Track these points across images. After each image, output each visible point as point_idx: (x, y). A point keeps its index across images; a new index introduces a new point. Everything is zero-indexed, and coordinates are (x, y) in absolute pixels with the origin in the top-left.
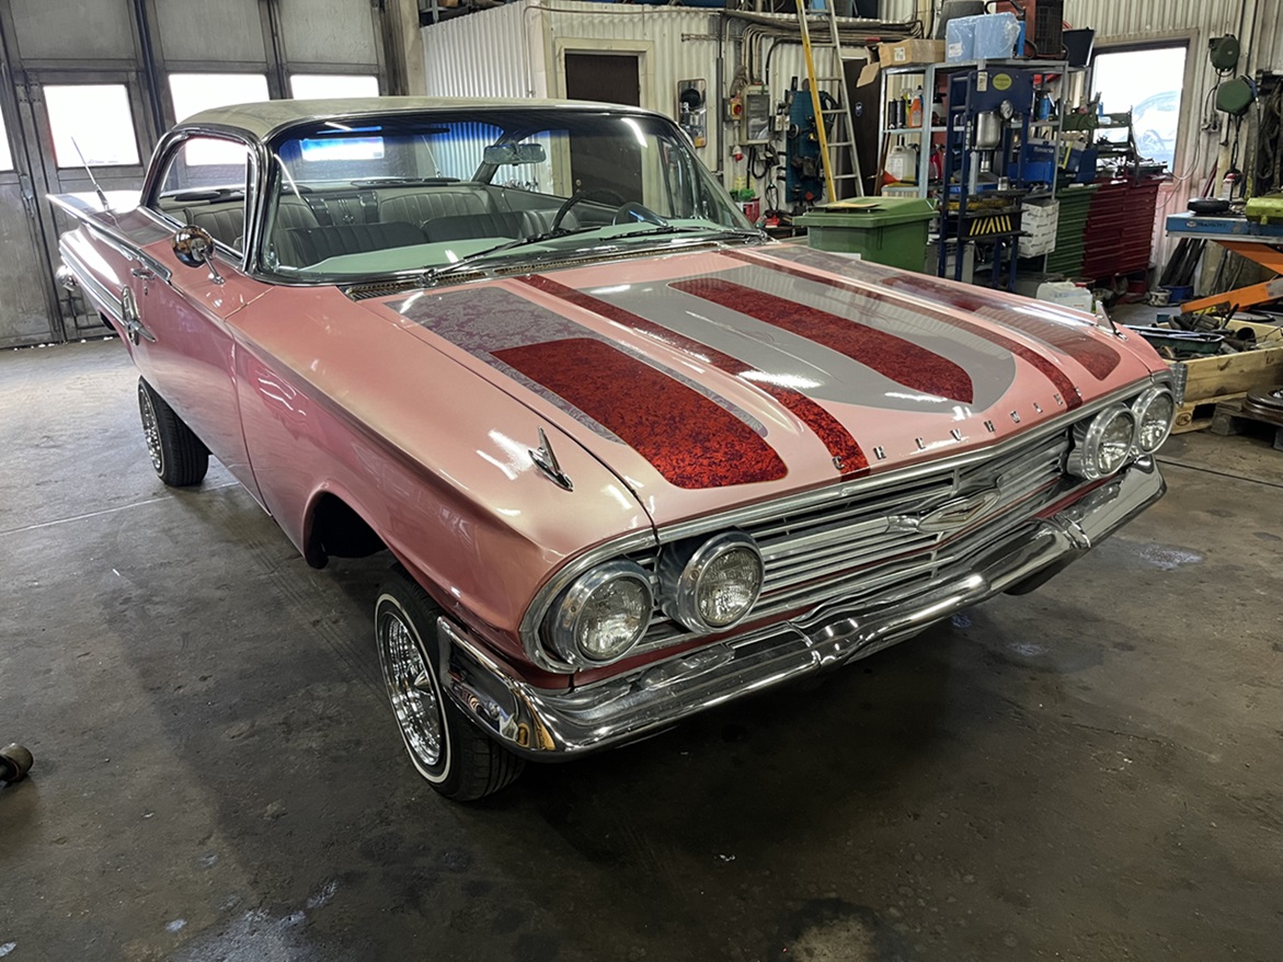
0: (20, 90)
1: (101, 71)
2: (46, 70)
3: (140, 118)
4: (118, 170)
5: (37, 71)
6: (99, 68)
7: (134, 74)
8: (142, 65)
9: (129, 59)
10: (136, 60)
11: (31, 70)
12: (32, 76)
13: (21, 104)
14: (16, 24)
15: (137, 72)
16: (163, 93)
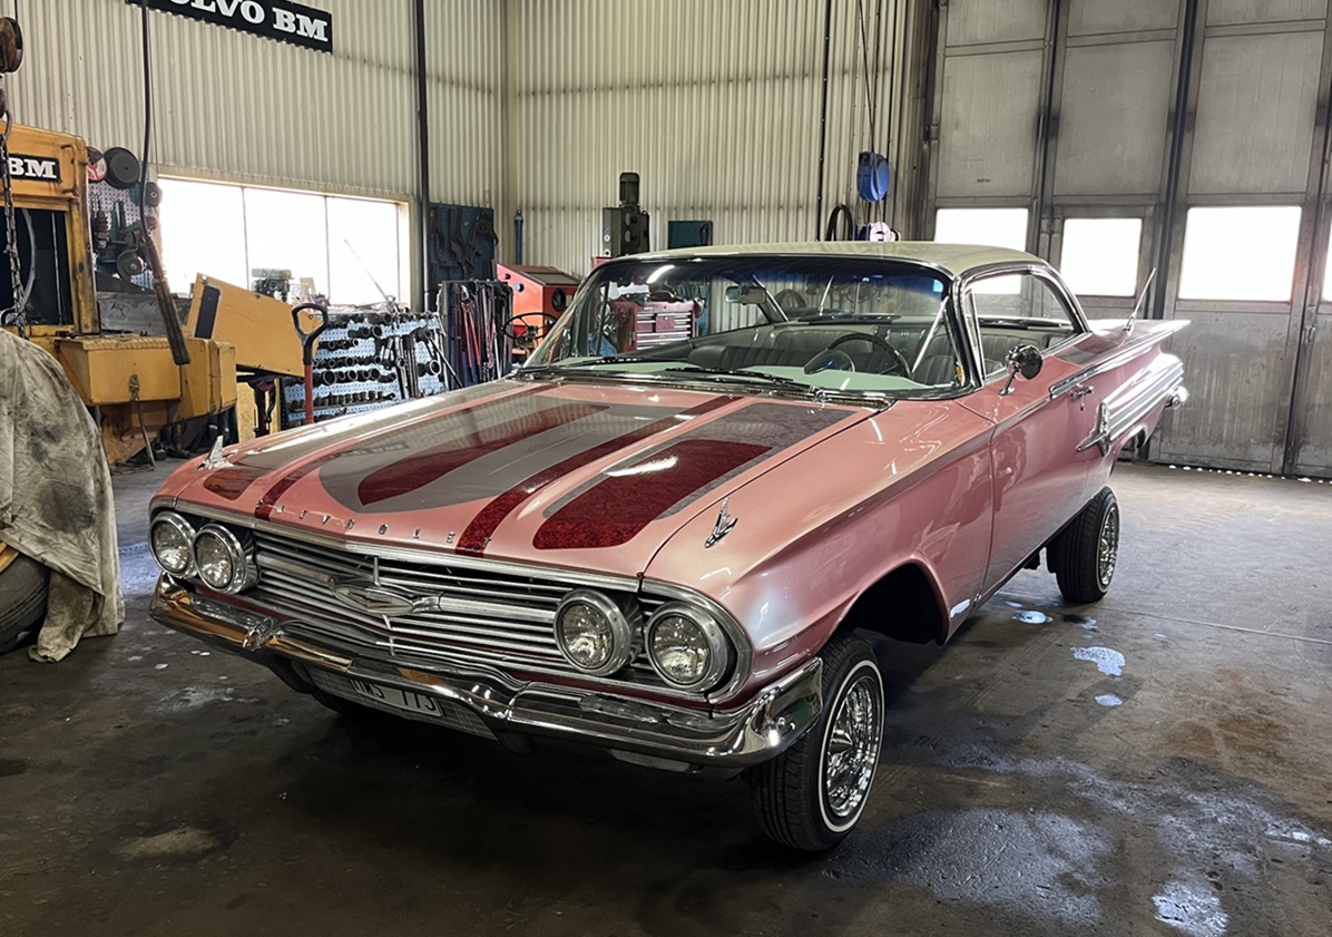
0: (1045, 223)
1: (1119, 206)
2: (1071, 206)
3: (1147, 252)
4: (1110, 301)
5: (1063, 206)
6: (1120, 203)
7: (1152, 208)
8: (1163, 199)
9: (1151, 194)
10: (1159, 195)
11: (1057, 205)
12: (1058, 211)
13: (1042, 235)
14: (1057, 164)
15: (1156, 206)
16: (1177, 227)
